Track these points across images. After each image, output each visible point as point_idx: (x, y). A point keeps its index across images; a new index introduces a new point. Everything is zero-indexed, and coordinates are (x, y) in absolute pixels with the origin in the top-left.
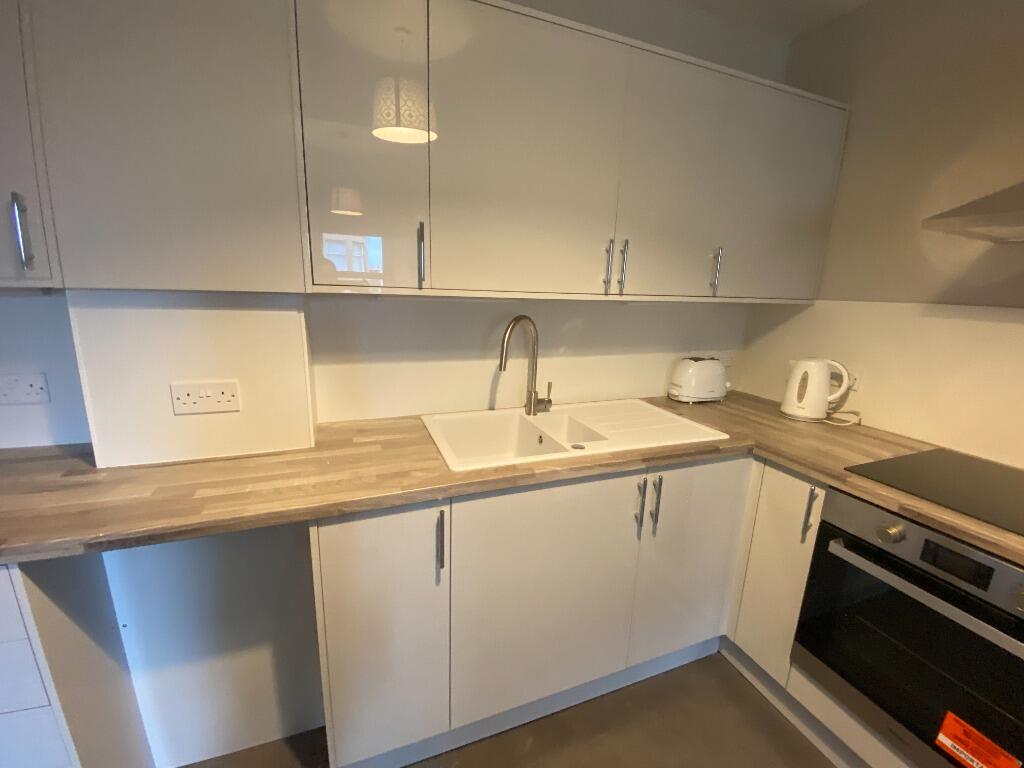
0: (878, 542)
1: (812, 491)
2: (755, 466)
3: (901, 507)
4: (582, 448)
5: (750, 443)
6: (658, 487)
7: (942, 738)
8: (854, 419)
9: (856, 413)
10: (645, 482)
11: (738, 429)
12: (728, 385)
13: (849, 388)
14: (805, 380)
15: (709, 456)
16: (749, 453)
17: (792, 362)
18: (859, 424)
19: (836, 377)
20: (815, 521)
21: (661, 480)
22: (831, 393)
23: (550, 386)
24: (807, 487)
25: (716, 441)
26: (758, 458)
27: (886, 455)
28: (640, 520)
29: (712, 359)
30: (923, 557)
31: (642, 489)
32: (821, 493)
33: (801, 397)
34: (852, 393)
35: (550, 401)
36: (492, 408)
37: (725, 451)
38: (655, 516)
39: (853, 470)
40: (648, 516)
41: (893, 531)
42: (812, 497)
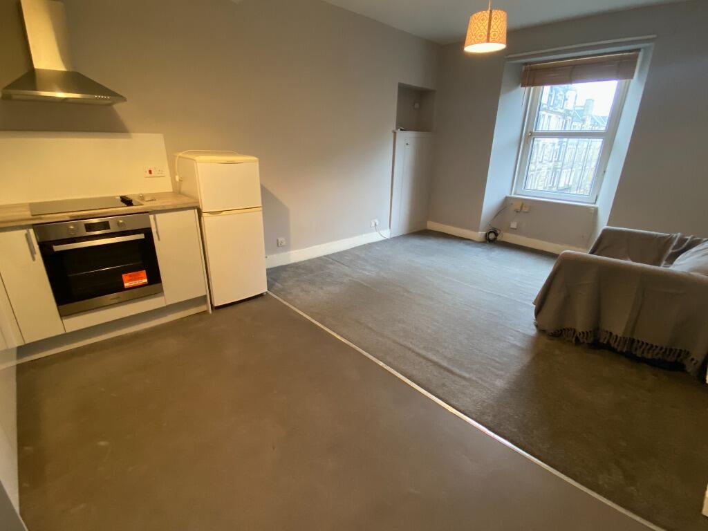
1: (26, 232)
3: (71, 217)
7: (127, 285)
24: (21, 232)
30: (87, 231)
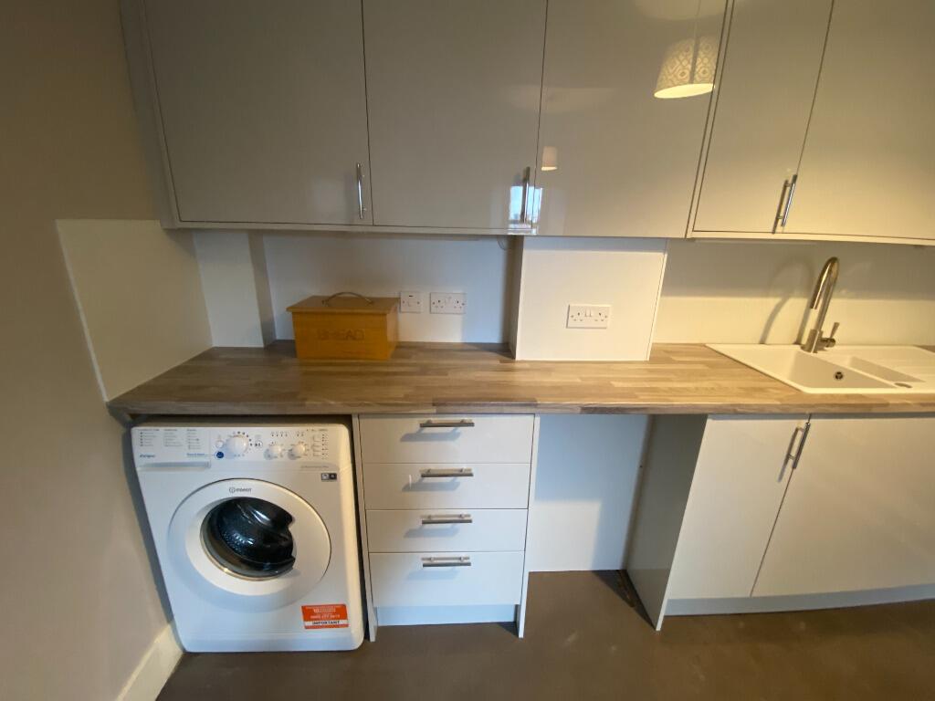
4: (909, 387)
23: (836, 326)
35: (833, 341)
36: (762, 342)
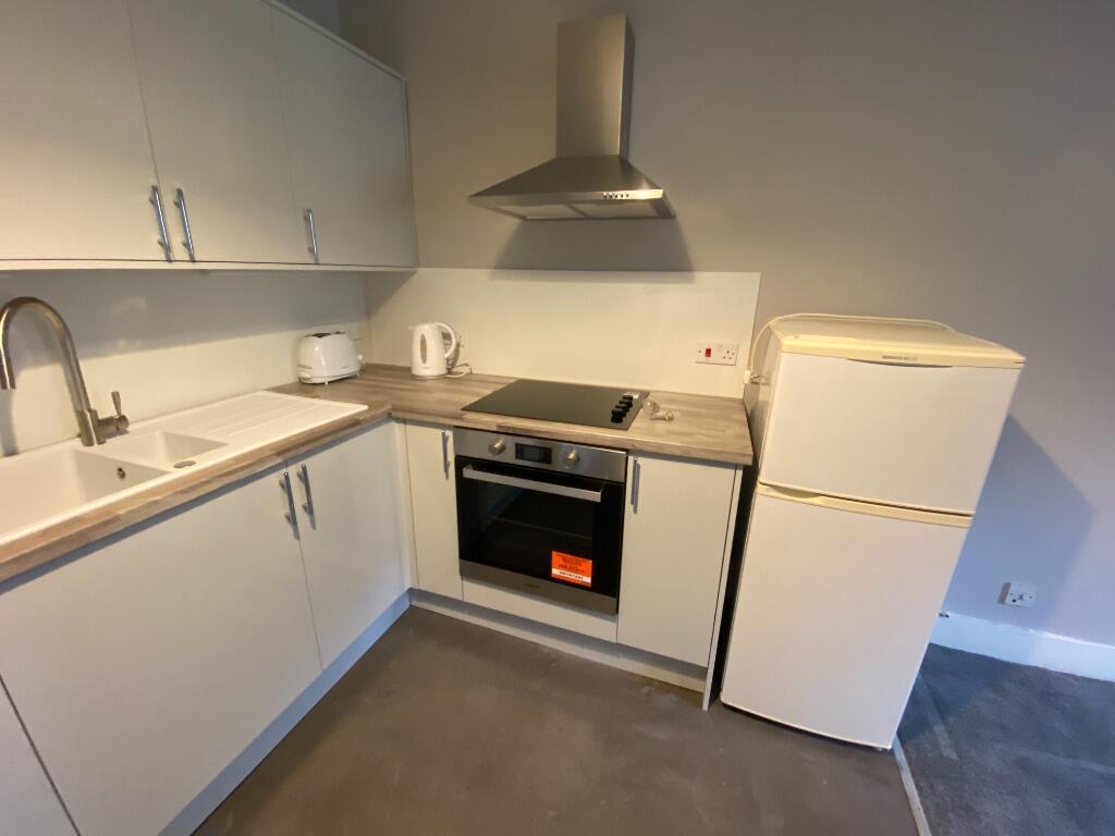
0: (490, 457)
1: (444, 434)
2: (397, 428)
3: (499, 427)
4: (190, 464)
5: (388, 407)
6: (304, 477)
7: (555, 572)
8: (466, 370)
9: (466, 365)
10: (287, 477)
11: (374, 398)
12: (360, 357)
13: (458, 345)
14: (423, 342)
15: (353, 430)
16: (390, 417)
17: (410, 328)
18: (471, 374)
19: (446, 336)
20: (451, 458)
21: (304, 469)
22: (446, 351)
23: (116, 397)
24: (438, 433)
25: (356, 414)
26: (398, 420)
27: (488, 392)
28: (292, 519)
29: (338, 333)
30: (517, 457)
31: (286, 485)
32: (449, 433)
33: (424, 358)
34: (461, 349)
35: (123, 419)
37: (365, 421)
38: (309, 509)
39: (467, 409)
40: (300, 512)
41: (497, 445)
42: (445, 440)
